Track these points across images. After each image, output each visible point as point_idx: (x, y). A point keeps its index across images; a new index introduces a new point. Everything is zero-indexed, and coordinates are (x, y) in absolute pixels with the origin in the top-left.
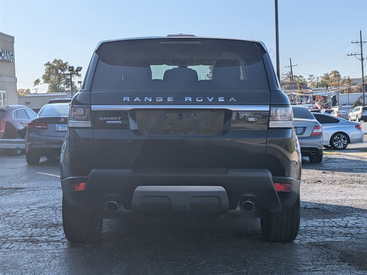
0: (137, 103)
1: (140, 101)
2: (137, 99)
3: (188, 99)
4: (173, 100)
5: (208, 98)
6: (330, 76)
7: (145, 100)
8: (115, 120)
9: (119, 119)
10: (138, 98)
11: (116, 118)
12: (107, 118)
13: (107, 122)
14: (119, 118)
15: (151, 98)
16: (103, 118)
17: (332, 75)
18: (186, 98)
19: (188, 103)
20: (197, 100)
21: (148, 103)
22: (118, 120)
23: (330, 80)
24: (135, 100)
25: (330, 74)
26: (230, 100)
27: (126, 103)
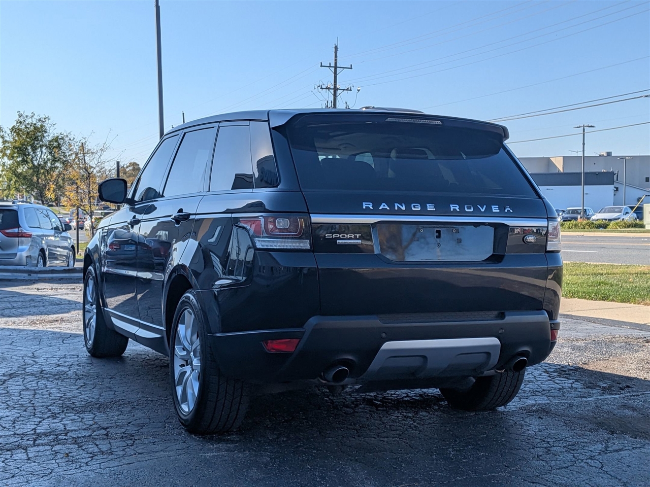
0: (384, 213)
1: (388, 209)
2: (384, 206)
3: (455, 208)
4: (435, 209)
5: (478, 206)
6: (127, 170)
7: (396, 208)
8: (350, 239)
9: (358, 237)
10: (384, 204)
11: (353, 235)
12: (339, 235)
13: (338, 241)
14: (358, 235)
15: (403, 205)
16: (332, 236)
17: (129, 168)
18: (451, 206)
19: (455, 214)
20: (467, 210)
21: (400, 213)
22: (355, 238)
23: (127, 175)
24: (380, 208)
25: (127, 167)
26: (506, 211)
27: (367, 212)
